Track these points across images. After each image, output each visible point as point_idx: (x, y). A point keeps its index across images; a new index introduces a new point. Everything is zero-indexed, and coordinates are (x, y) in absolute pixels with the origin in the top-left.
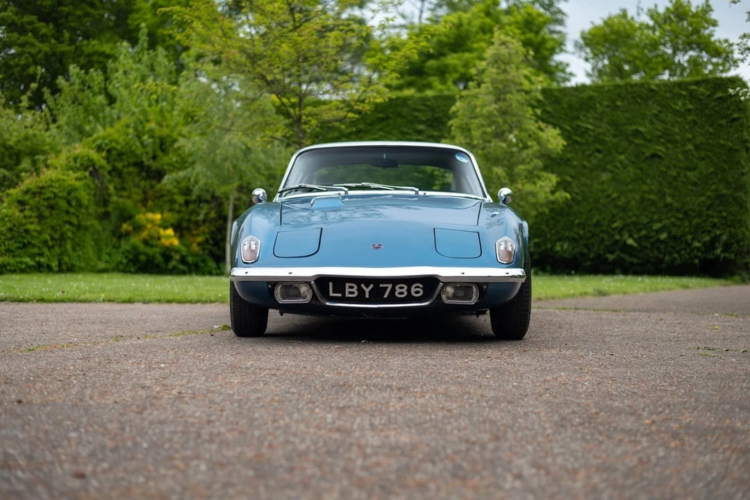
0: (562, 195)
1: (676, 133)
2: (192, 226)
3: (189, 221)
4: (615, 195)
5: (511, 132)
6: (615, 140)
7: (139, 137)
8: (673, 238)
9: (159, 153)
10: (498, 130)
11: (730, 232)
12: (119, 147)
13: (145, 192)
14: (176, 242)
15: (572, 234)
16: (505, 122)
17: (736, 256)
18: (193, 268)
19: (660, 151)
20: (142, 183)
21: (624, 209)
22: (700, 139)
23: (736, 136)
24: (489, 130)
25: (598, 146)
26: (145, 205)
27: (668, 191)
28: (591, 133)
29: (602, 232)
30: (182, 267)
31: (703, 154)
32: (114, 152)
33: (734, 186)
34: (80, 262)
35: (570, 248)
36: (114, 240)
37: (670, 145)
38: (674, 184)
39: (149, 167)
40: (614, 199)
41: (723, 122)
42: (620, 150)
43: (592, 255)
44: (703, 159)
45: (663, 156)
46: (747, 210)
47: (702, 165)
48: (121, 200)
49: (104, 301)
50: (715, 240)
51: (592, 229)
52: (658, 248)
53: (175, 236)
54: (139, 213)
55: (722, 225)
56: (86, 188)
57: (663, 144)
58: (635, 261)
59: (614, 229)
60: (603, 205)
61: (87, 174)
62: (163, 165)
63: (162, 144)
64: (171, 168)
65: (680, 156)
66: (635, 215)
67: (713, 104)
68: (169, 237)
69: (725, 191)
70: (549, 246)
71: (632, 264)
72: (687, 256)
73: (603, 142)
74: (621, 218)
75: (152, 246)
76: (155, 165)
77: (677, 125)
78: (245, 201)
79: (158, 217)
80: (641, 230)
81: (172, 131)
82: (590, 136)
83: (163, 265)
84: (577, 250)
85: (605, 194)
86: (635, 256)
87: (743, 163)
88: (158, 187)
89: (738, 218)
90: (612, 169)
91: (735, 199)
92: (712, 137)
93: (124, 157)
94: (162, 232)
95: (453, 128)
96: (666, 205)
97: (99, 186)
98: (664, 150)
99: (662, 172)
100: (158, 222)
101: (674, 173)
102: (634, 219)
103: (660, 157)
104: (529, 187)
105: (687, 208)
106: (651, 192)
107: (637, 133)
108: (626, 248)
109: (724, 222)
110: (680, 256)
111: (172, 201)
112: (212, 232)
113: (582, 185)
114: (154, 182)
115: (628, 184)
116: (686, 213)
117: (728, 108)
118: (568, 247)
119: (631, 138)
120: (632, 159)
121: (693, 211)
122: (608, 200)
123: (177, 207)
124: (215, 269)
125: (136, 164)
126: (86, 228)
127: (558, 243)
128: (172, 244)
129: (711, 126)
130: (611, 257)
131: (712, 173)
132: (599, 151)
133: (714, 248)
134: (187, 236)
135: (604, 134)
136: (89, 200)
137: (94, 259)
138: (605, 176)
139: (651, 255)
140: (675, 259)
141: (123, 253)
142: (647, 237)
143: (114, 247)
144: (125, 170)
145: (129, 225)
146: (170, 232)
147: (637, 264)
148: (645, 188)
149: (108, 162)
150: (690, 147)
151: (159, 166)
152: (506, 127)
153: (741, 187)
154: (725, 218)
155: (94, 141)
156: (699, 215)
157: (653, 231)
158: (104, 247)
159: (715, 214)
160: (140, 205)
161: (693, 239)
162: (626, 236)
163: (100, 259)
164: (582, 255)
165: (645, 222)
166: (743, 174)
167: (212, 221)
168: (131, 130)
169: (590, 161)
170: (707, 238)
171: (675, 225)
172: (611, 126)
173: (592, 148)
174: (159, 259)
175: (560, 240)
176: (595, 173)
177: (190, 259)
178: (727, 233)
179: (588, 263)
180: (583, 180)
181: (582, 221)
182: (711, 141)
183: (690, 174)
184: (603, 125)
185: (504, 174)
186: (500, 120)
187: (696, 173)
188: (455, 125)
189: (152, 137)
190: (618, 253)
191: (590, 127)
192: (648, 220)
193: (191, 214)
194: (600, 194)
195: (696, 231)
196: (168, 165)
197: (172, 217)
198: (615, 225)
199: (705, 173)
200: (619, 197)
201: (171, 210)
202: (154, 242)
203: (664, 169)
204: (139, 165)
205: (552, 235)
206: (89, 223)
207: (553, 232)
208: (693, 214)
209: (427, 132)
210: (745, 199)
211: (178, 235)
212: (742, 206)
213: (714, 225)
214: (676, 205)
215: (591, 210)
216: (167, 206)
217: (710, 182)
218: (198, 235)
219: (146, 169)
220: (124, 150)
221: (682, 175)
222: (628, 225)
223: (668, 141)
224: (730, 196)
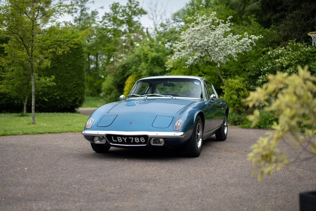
1: (62, 60)
8: (61, 98)
11: (81, 96)
22: (70, 63)
23: (82, 62)
27: (60, 81)
31: (72, 68)
33: (82, 80)
37: (59, 64)
38: (61, 78)
41: (78, 57)
45: (57, 67)
47: (71, 72)
50: (77, 99)
52: (55, 102)
55: (79, 94)
57: (57, 63)
58: (46, 107)
59: (39, 95)
65: (63, 68)
67: (75, 50)
69: (80, 82)
70: (12, 101)
72: (66, 105)
80: (49, 95)
86: (46, 105)
87: (84, 72)
89: (83, 91)
92: (74, 62)
96: (59, 86)
98: (57, 65)
99: (57, 74)
101: (62, 75)
102: (47, 91)
103: (56, 68)
105: (66, 88)
108: (43, 102)
109: (79, 93)
110: (63, 105)
117: (80, 52)
121: (68, 89)
127: (16, 100)
129: (74, 58)
130: (37, 105)
131: (75, 75)
133: (76, 102)
139: (52, 105)
140: (61, 106)
142: (51, 98)
150: (67, 65)
153: (84, 80)
154: (80, 91)
156: (70, 90)
157: (54, 96)
159: (76, 90)
161: (68, 99)
162: (44, 98)
165: (51, 92)
166: (84, 76)
170: (73, 99)
171: (62, 94)
183: (67, 75)
187: (69, 75)
190: (40, 104)
192: (52, 92)
195: (69, 96)
199: (73, 75)
210: (84, 84)
213: (76, 94)
214: (62, 86)
217: (75, 78)
221: (64, 75)
222: (44, 93)
223: (59, 62)
224: (81, 83)
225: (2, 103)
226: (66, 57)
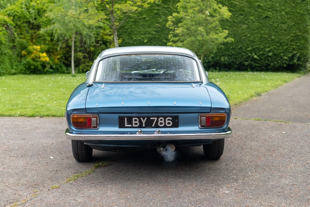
0: (230, 40)
1: (277, 7)
2: (54, 51)
3: (53, 48)
4: (249, 35)
5: (207, 10)
6: (249, 10)
7: (27, 9)
8: (275, 55)
9: (38, 17)
10: (201, 9)
11: (301, 52)
12: (18, 14)
13: (32, 36)
14: (48, 59)
15: (229, 53)
16: (204, 5)
17: (303, 63)
18: (56, 70)
19: (269, 15)
20: (30, 31)
21: (253, 42)
22: (288, 10)
23: (305, 8)
24: (196, 9)
25: (241, 13)
26: (32, 42)
27: (273, 33)
28: (238, 6)
29: (243, 52)
30: (51, 70)
31: (289, 16)
32: (16, 17)
33: (303, 31)
34: (3, 70)
35: (228, 59)
36: (19, 59)
37: (274, 12)
39: (33, 23)
40: (248, 37)
42: (251, 14)
43: (238, 63)
44: (289, 19)
45: (271, 17)
46: (308, 42)
47: (289, 21)
48: (21, 40)
49: (19, 116)
50: (293, 56)
51: (238, 51)
52: (268, 59)
53: (47, 56)
54: (29, 45)
55: (298, 49)
56: (4, 35)
57: (271, 11)
58: (257, 65)
59: (248, 51)
60: (244, 40)
61: (4, 28)
62: (40, 22)
63: (39, 12)
64: (44, 24)
65: (279, 17)
66: (258, 45)
68: (44, 57)
69: (299, 34)
70: (218, 58)
71: (256, 66)
72: (281, 63)
73: (243, 11)
74: (251, 46)
75: (37, 61)
76: (36, 22)
77: (277, 3)
78: (79, 39)
79: (38, 47)
80: (260, 51)
81: (43, 6)
82: (238, 8)
83: (42, 70)
84: (231, 60)
85: (244, 35)
86: (257, 63)
87: (307, 20)
88: (38, 33)
89: (305, 46)
90: (248, 23)
91: (303, 37)
92: (294, 8)
93: (21, 19)
94: (41, 54)
95: (179, 8)
96: (272, 40)
97: (10, 33)
98: (271, 14)
99: (270, 24)
100: (39, 50)
101: (276, 25)
102: (257, 46)
103: (270, 18)
104: (215, 36)
105: (281, 41)
106: (265, 34)
107: (259, 6)
108: (253, 59)
109: (298, 48)
110: (278, 63)
111: (45, 40)
112: (64, 53)
113: (234, 31)
114: (36, 31)
115: (254, 30)
116: (281, 43)
118: (227, 59)
119: (256, 9)
120: (257, 19)
121: (284, 43)
122: (246, 37)
123: (47, 42)
124: (66, 70)
125: (27, 22)
126: (5, 54)
127: (223, 57)
128: (46, 60)
129: (294, 3)
130: (246, 63)
131: (293, 25)
132: (242, 15)
133: (293, 60)
134: (52, 55)
135: (244, 7)
136: (5, 41)
137: (10, 68)
138: (244, 27)
139: (265, 62)
140: (275, 64)
141: (23, 65)
142: (263, 55)
143: (19, 62)
144: (22, 25)
145: (25, 52)
146: (45, 54)
147: (258, 66)
148: (262, 32)
149: (14, 22)
150: (283, 13)
151: (38, 23)
152: (204, 7)
153: (306, 32)
154: (299, 46)
155: (6, 11)
156: (287, 45)
157: (266, 52)
158: (14, 62)
159: (294, 44)
160: (30, 41)
161: (284, 55)
162: (254, 54)
163: (12, 68)
164: (233, 62)
165: (262, 47)
166: (307, 25)
167: (64, 48)
168: (24, 6)
169: (237, 19)
170: (290, 55)
171: (276, 49)
172: (247, 3)
173: (238, 13)
174: (40, 67)
175: (223, 56)
176: (240, 25)
177: (54, 67)
178: (299, 53)
179: (236, 66)
180: (234, 28)
181: (234, 47)
182: (293, 10)
183: (283, 25)
184: (244, 2)
185: (204, 30)
186: (202, 4)
187: (286, 25)
188: (179, 6)
189: (34, 9)
190: (250, 61)
191: (237, 3)
192: (264, 47)
193: (54, 45)
194: (242, 35)
195: (285, 52)
196: (42, 22)
197: (45, 47)
198: (248, 49)
199: (290, 25)
200: (250, 36)
201: (44, 44)
202: (38, 60)
203: (271, 23)
204: (29, 22)
205: (220, 53)
206: (6, 51)
207: (220, 52)
208: (284, 44)
209: (162, 5)
210: (307, 37)
211: (48, 56)
212: (306, 40)
213: (294, 49)
214: (276, 40)
215: (238, 42)
216: (42, 42)
217: (293, 29)
218: (57, 55)
219: (31, 24)
220: (21, 16)
221: (279, 26)
222: (254, 49)
223: (273, 10)
224: (301, 36)
225: (209, 60)
226: (282, 4)
